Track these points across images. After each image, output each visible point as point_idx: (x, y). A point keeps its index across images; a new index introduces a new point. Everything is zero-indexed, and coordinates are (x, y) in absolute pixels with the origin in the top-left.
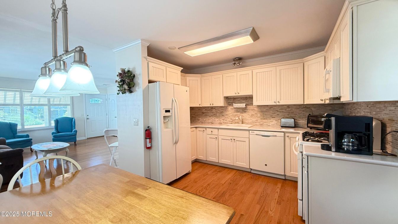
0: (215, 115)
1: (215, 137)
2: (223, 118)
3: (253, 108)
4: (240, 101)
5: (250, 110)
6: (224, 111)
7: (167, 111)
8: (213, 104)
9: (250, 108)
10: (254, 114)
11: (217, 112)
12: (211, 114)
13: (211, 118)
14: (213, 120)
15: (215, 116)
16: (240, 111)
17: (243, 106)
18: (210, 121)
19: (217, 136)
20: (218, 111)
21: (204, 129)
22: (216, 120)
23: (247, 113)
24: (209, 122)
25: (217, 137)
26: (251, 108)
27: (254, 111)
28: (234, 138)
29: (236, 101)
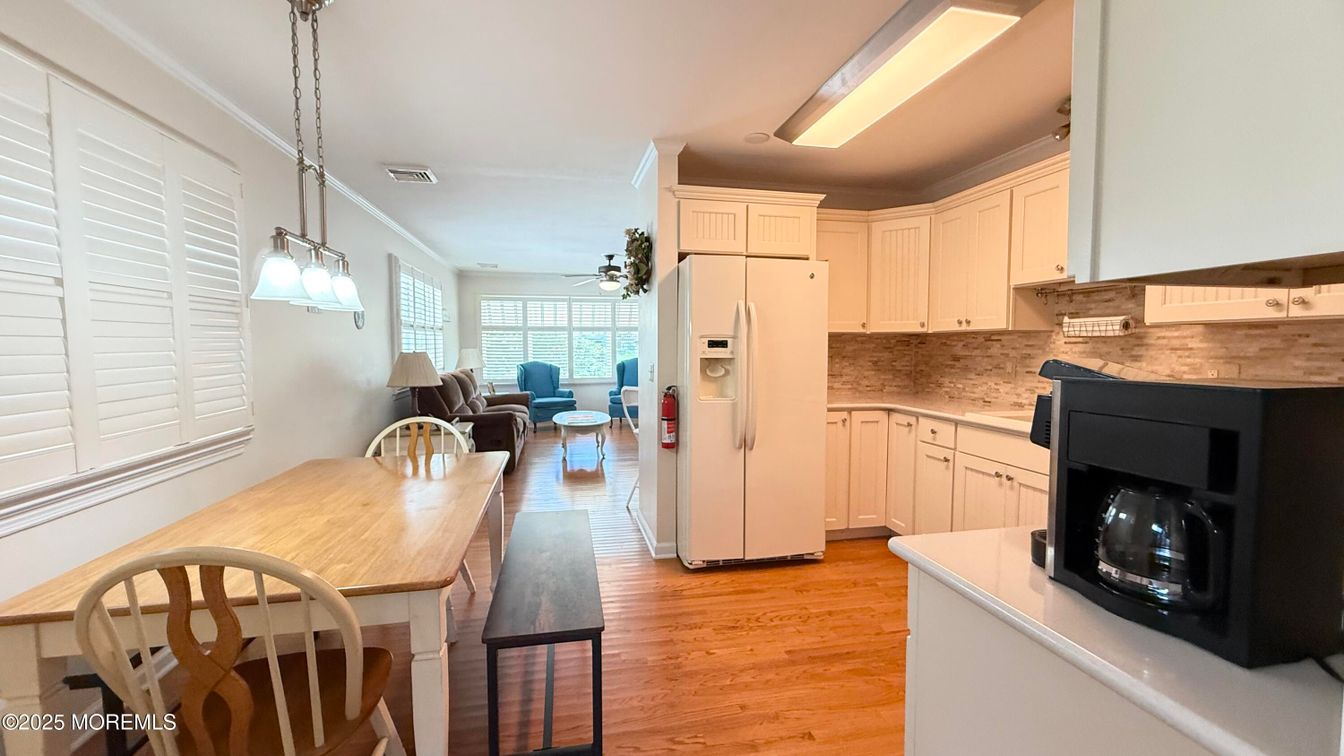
0: (997, 367)
1: (941, 453)
2: (1028, 385)
3: (1177, 337)
4: (1111, 304)
5: (1161, 348)
6: (1035, 352)
7: (713, 344)
8: (968, 322)
9: (1164, 342)
10: (1185, 368)
11: (1007, 355)
12: (985, 363)
13: (984, 379)
14: (990, 388)
15: (998, 375)
16: (1109, 353)
17: (1110, 328)
18: (979, 392)
19: (949, 454)
20: (1013, 353)
21: (912, 420)
22: (1004, 388)
23: (1144, 364)
24: (976, 396)
25: (950, 457)
26: (1169, 338)
27: (1187, 353)
28: (1012, 472)
29: (1093, 306)
